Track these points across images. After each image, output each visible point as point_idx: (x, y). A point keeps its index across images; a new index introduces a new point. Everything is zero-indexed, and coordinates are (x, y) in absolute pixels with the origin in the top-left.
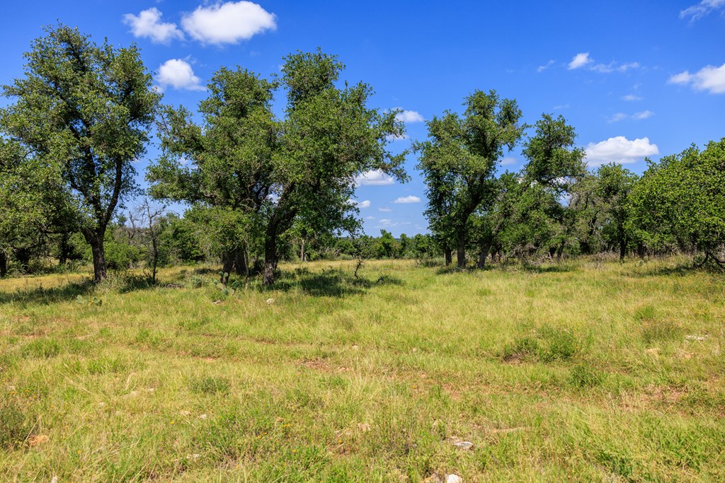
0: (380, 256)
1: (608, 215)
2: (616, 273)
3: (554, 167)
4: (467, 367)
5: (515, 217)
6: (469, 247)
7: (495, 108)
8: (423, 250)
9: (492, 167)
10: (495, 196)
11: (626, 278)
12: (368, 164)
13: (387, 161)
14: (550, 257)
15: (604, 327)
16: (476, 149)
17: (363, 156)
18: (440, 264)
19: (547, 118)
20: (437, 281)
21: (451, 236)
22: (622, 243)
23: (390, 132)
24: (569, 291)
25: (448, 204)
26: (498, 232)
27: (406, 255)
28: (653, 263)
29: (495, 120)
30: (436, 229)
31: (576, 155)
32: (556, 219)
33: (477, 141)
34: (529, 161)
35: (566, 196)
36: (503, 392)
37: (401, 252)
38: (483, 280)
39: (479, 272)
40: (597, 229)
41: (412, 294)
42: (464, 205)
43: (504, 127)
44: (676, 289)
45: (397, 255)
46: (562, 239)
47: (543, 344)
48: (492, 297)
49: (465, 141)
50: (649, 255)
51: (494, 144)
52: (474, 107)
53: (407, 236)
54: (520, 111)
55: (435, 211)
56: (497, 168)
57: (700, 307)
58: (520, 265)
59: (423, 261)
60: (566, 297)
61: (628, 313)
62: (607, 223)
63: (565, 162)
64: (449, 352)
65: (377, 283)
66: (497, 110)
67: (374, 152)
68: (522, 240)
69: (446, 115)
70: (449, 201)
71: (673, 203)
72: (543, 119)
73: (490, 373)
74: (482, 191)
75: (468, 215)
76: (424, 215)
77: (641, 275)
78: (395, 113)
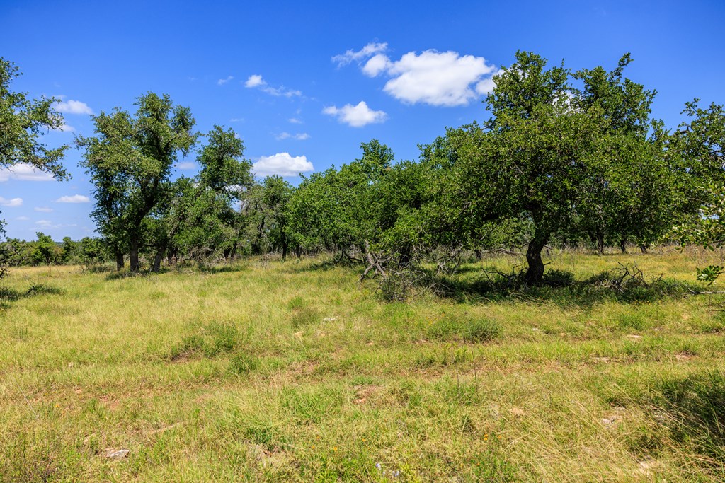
0: (36, 262)
1: (273, 221)
2: (277, 270)
3: (226, 175)
4: (130, 374)
5: (190, 220)
6: (143, 251)
7: (169, 113)
8: (91, 255)
9: (167, 171)
10: (169, 199)
11: (285, 275)
12: (13, 156)
13: (40, 155)
14: (224, 259)
15: (264, 318)
16: (150, 151)
17: (6, 146)
18: (111, 269)
19: (219, 129)
20: (106, 287)
21: (123, 239)
22: (284, 245)
23: (44, 122)
24: (238, 288)
25: (119, 206)
26: (173, 235)
27: (70, 260)
28: (307, 261)
29: (170, 125)
30: (105, 232)
31: (245, 166)
32: (228, 223)
33: (150, 143)
34: (203, 167)
35: (237, 203)
36: (167, 392)
37: (64, 257)
38: (157, 283)
39: (154, 276)
40: (264, 232)
41: (72, 303)
42: (137, 207)
43: (178, 133)
44: (320, 281)
45: (59, 260)
46: (235, 241)
47: (209, 341)
48: (164, 300)
49: (137, 142)
50: (304, 254)
51: (168, 148)
52: (147, 109)
53: (72, 240)
54: (194, 120)
55: (103, 212)
56: (172, 172)
57: (334, 294)
58: (196, 266)
59: (91, 267)
60: (234, 294)
61: (283, 304)
62: (273, 227)
63: (235, 172)
64: (112, 361)
65: (27, 294)
66: (171, 115)
67: (22, 143)
68: (198, 243)
69: (115, 112)
70: (120, 202)
71: (319, 212)
72: (215, 130)
73: (155, 376)
74: (156, 194)
75: (142, 217)
76: (91, 216)
77: (296, 271)
78: (50, 102)
